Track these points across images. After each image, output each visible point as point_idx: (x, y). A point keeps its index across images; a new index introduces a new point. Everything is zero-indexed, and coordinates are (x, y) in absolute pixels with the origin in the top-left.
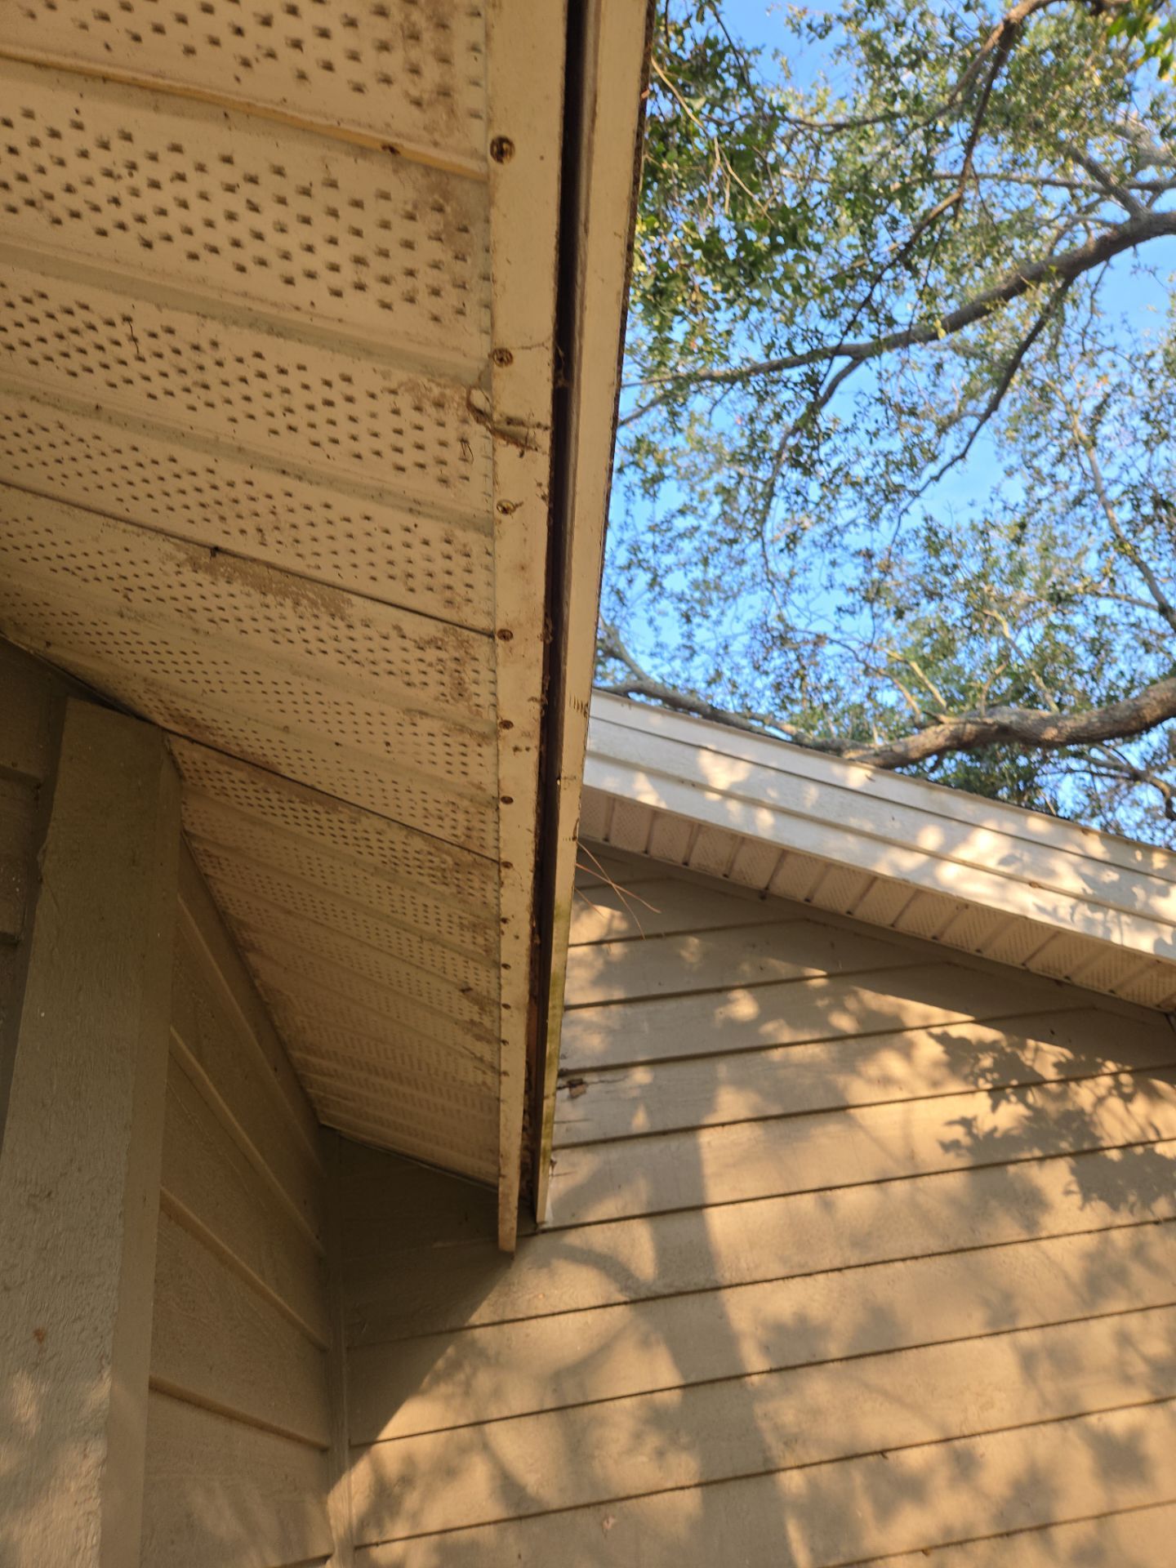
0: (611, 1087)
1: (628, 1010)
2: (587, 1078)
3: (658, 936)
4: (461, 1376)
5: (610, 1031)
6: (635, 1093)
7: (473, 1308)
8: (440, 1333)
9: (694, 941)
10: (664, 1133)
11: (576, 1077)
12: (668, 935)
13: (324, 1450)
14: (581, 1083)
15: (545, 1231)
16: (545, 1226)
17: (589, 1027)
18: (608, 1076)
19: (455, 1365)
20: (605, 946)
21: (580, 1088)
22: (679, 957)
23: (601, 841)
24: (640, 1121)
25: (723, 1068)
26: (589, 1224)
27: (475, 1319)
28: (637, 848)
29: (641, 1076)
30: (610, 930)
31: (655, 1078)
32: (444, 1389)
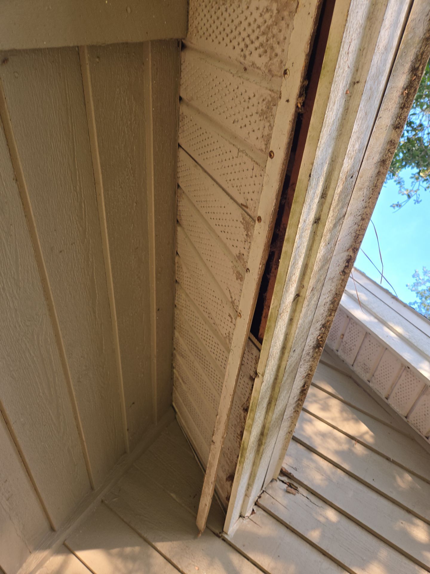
0: (311, 505)
1: (346, 478)
2: (301, 489)
3: (388, 459)
4: (130, 565)
5: (328, 479)
6: (322, 519)
7: (162, 540)
8: (140, 535)
9: (408, 477)
10: (325, 554)
11: (295, 484)
12: (394, 462)
13: (52, 529)
14: (296, 489)
15: (224, 540)
16: (226, 536)
17: (319, 469)
18: (313, 498)
19: (133, 558)
20: (354, 442)
21: (293, 491)
22: (394, 478)
23: (383, 397)
24: (314, 536)
25: (384, 552)
26: (248, 559)
27: (159, 545)
28: (402, 412)
29: (331, 515)
30: (362, 436)
31: (339, 522)
32: (119, 563)
